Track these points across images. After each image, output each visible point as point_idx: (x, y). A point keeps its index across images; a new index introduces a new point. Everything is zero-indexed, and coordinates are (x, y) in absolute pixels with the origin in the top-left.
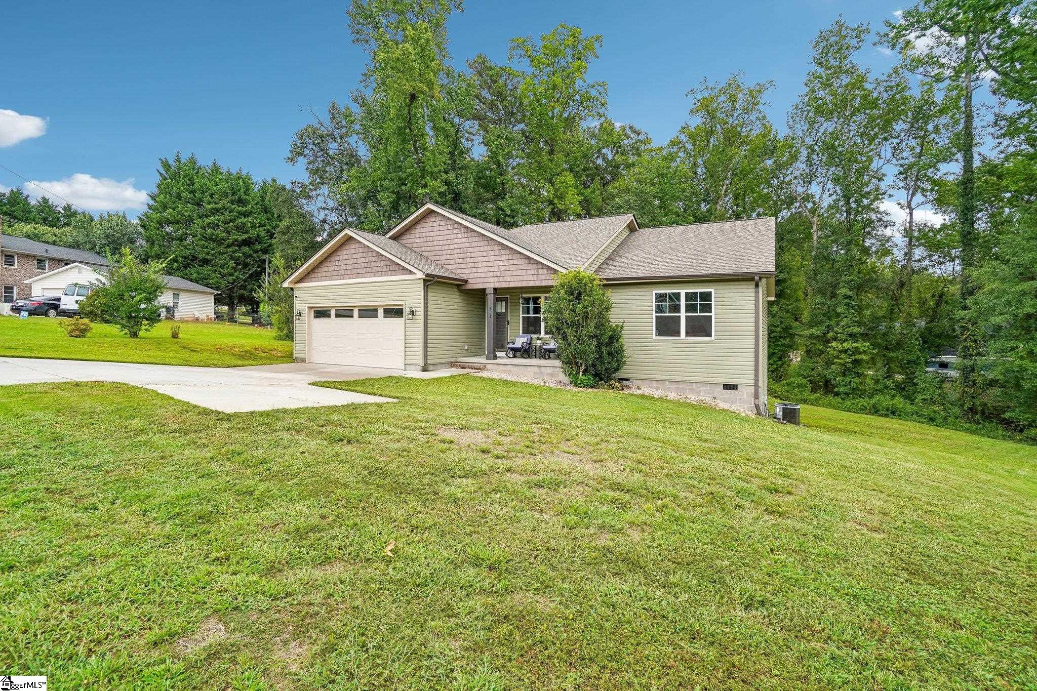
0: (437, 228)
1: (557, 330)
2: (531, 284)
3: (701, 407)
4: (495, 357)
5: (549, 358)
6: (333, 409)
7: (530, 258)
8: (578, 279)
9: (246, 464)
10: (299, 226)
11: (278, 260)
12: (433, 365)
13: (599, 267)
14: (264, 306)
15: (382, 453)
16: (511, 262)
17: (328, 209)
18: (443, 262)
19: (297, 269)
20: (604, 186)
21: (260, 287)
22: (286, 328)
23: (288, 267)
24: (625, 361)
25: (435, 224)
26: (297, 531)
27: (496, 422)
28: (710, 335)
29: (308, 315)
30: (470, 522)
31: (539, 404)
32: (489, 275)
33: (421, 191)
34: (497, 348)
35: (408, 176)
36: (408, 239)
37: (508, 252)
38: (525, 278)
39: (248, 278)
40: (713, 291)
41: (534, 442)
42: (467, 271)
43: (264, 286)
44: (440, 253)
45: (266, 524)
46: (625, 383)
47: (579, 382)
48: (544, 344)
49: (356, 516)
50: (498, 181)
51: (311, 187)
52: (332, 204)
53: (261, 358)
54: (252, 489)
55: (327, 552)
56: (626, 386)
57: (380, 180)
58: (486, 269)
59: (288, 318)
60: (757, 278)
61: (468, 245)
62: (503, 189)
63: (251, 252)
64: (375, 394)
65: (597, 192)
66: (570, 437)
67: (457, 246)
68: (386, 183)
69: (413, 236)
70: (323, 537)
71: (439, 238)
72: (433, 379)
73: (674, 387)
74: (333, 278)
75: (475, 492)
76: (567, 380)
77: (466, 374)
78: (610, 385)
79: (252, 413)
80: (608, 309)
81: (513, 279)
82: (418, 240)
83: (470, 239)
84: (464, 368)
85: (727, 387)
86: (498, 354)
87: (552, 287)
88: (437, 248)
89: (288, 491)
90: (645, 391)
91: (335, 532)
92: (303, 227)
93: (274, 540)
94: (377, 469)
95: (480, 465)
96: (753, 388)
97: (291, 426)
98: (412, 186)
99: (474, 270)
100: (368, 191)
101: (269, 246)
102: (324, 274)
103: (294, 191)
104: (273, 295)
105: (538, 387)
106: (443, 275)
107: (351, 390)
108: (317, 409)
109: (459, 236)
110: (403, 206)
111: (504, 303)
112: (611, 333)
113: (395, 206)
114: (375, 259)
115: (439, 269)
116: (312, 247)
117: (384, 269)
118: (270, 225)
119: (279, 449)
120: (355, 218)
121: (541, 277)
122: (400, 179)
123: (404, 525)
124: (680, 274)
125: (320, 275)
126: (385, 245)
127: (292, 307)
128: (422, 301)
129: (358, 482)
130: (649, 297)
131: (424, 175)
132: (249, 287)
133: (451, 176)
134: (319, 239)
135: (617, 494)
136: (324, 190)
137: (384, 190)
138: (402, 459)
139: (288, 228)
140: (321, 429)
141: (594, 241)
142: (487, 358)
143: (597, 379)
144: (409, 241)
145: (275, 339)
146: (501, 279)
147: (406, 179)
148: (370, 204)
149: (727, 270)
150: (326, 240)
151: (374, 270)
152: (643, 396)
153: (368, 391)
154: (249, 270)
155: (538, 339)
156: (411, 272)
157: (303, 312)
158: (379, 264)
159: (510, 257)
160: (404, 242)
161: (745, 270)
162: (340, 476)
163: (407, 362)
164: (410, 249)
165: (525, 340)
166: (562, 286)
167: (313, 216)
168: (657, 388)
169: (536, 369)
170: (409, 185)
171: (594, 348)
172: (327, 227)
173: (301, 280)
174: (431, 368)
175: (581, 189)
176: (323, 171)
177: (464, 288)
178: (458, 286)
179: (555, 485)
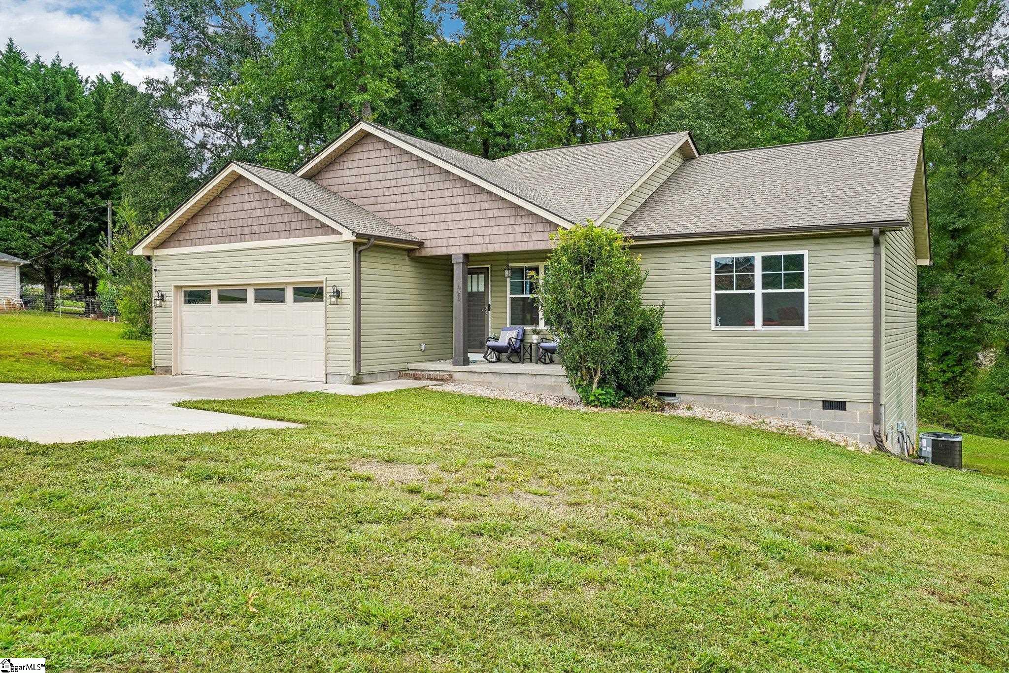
0: (375, 162)
1: (558, 319)
2: (521, 247)
3: (783, 436)
4: (466, 362)
5: (552, 361)
6: (205, 437)
7: (518, 207)
8: (590, 239)
9: (69, 511)
10: (161, 154)
11: (127, 212)
12: (370, 374)
13: (630, 218)
14: (105, 285)
15: (266, 493)
16: (490, 214)
17: (208, 126)
18: (386, 215)
19: (159, 224)
20: (658, 81)
21: (97, 254)
22: (141, 320)
23: (145, 222)
24: (666, 366)
25: (373, 154)
26: (136, 586)
27: (443, 453)
28: (802, 324)
29: (175, 300)
30: (371, 575)
31: (519, 430)
32: (456, 233)
33: (358, 98)
34: (469, 347)
35: (336, 73)
36: (331, 179)
37: (485, 197)
38: (511, 238)
39: (77, 238)
40: (805, 253)
41: (489, 480)
42: (422, 227)
43: (103, 252)
44: (382, 199)
45: (93, 579)
46: (668, 400)
47: (592, 398)
48: (542, 340)
49: (219, 568)
50: (483, 77)
51: (179, 89)
52: (214, 117)
53: (99, 368)
54: (76, 540)
55: (173, 609)
56: (669, 405)
57: (292, 79)
58: (452, 225)
59: (145, 305)
60: (876, 231)
61: (424, 187)
62: (492, 90)
63: (82, 196)
64: (272, 418)
65: (646, 92)
66: (545, 473)
67: (407, 189)
68: (301, 85)
69: (340, 173)
70: (169, 592)
71: (379, 177)
72: (367, 395)
73: (744, 405)
74: (213, 240)
75: (386, 540)
76: (574, 395)
77: (420, 389)
78: (643, 403)
79: (81, 443)
80: (638, 284)
81: (493, 239)
82: (346, 180)
83: (427, 179)
84: (419, 379)
85: (829, 405)
86: (472, 356)
87: (550, 251)
88: (376, 192)
89: (127, 541)
90: (699, 412)
91: (187, 586)
92: (167, 155)
93: (103, 596)
94: (255, 512)
95: (400, 507)
96: (871, 406)
97: (138, 459)
98: (343, 90)
99: (433, 227)
100: (273, 98)
101: (112, 186)
102: (199, 235)
103: (152, 97)
104: (120, 268)
105: (529, 406)
106: (384, 234)
107: (236, 413)
108: (179, 437)
109: (410, 173)
110: (329, 122)
111: (482, 277)
112: (641, 322)
113: (317, 123)
114: (279, 210)
115: (378, 225)
116: (182, 189)
117: (293, 226)
118: (113, 152)
119: (118, 491)
120: (254, 141)
121: (536, 236)
122: (324, 78)
123: (281, 579)
124: (753, 227)
125: (193, 236)
126: (295, 188)
127: (151, 286)
128: (352, 276)
129: (226, 529)
130: (705, 265)
131: (361, 71)
132: (79, 254)
133: (406, 73)
134: (195, 175)
135: (583, 545)
136: (202, 95)
137: (299, 96)
138: (293, 500)
139: (143, 158)
140: (182, 463)
141: (622, 178)
142: (455, 364)
143: (622, 393)
144: (333, 181)
145: (123, 337)
146: (475, 240)
147: (333, 78)
148: (277, 119)
149: (830, 219)
150: (206, 177)
151: (279, 227)
152: (692, 420)
153: (264, 413)
154: (80, 225)
155: (535, 332)
156: (334, 232)
157: (168, 294)
158: (286, 218)
159: (488, 205)
160: (326, 183)
161: (857, 219)
162: (202, 523)
163: (330, 370)
164: (335, 193)
165: (513, 334)
166: (565, 249)
167: (184, 137)
168: (719, 408)
169: (528, 380)
170: (337, 88)
171: (614, 345)
172: (208, 155)
173: (163, 244)
174: (366, 379)
175: (619, 88)
176: (198, 63)
177: (417, 254)
178: (410, 251)
179: (498, 533)
